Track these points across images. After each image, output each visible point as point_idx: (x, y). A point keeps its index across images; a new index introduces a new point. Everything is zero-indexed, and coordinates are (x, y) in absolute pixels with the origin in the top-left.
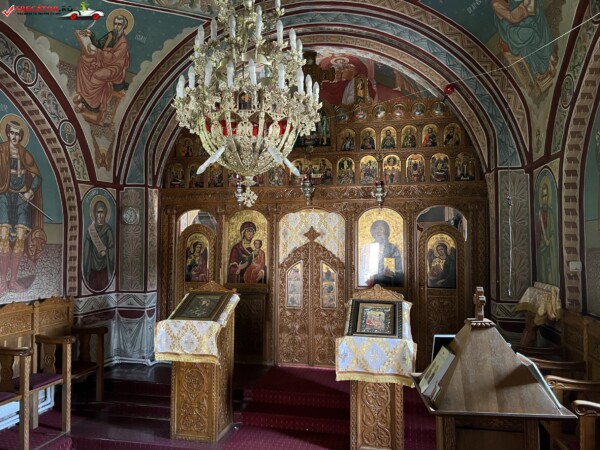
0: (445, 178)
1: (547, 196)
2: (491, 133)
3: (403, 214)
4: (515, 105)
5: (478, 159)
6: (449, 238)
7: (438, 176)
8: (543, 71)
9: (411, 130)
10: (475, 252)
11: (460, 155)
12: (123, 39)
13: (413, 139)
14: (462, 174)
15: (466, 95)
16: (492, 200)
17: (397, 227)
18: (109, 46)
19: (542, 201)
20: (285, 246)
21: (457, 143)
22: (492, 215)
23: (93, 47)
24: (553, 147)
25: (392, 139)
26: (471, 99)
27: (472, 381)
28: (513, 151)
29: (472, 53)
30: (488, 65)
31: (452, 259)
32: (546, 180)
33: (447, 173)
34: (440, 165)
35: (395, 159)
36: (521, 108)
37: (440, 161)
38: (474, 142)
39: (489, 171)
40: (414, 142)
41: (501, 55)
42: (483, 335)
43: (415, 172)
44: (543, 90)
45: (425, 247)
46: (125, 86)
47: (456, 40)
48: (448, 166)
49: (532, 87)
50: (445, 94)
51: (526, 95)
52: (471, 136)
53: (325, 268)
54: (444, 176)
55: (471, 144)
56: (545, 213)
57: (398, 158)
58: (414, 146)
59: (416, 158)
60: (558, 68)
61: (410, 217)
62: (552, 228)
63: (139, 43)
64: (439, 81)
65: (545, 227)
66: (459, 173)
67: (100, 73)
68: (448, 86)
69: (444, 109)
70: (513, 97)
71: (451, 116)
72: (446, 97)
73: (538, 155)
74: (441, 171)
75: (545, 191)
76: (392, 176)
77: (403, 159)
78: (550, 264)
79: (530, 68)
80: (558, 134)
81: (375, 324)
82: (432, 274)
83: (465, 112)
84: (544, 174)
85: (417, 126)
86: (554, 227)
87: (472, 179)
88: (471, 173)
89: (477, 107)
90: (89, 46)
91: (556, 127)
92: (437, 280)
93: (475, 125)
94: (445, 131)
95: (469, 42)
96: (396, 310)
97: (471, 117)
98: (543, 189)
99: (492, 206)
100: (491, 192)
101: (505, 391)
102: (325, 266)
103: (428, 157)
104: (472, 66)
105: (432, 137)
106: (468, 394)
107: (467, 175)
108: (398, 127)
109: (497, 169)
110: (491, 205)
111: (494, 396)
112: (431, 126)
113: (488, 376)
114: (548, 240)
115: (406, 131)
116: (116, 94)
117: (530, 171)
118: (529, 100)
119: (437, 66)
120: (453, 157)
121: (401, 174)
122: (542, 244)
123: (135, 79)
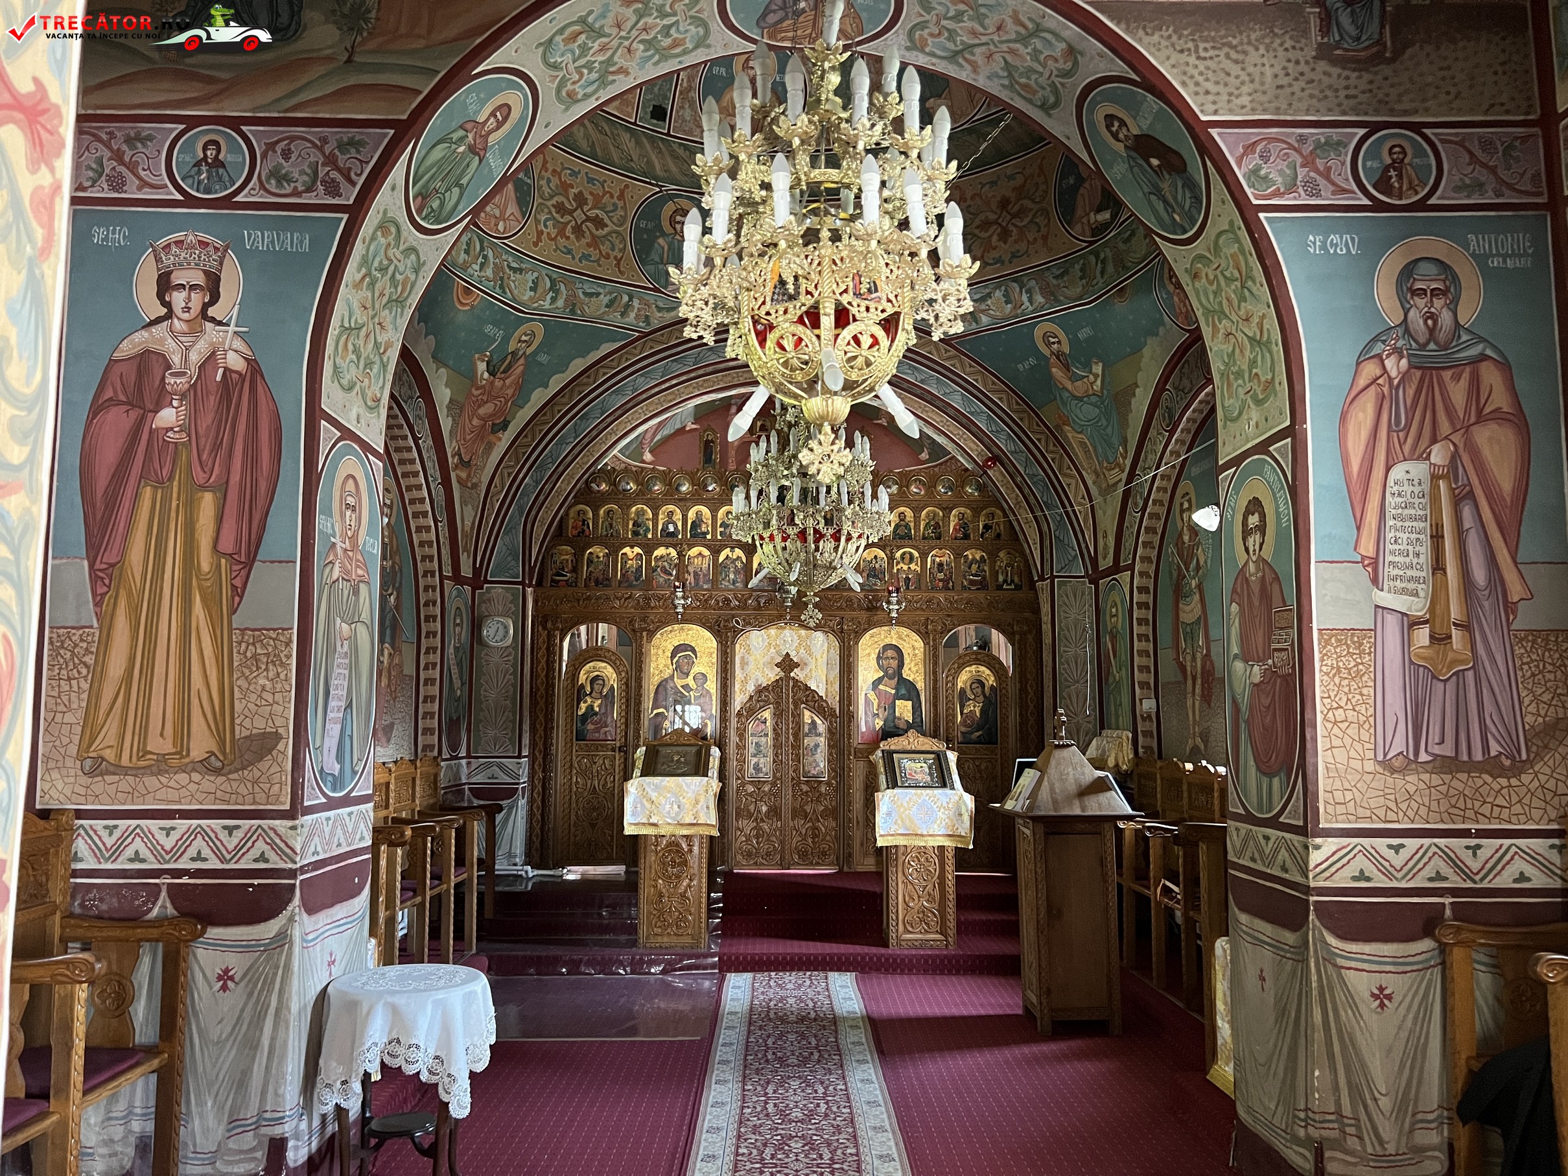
0: (982, 585)
1: (1116, 619)
2: (1045, 528)
3: (924, 636)
4: (1075, 492)
5: (1027, 561)
6: (988, 672)
7: (972, 582)
8: (1111, 460)
9: (935, 514)
10: (1023, 690)
11: (1002, 554)
12: (522, 361)
13: (937, 526)
14: (1005, 581)
15: (1013, 473)
16: (1046, 619)
17: (915, 655)
18: (503, 372)
19: (1110, 622)
20: (745, 682)
21: (998, 536)
22: (1047, 640)
23: (486, 375)
24: (1122, 557)
25: (907, 526)
26: (1019, 479)
27: (1057, 791)
28: (1073, 553)
29: (1021, 420)
30: (1043, 437)
31: (991, 701)
32: (1115, 596)
33: (984, 578)
34: (974, 567)
35: (911, 554)
36: (1083, 497)
37: (974, 560)
38: (1021, 537)
39: (1042, 578)
40: (937, 534)
41: (1058, 427)
42: (1066, 753)
43: (941, 576)
44: (1111, 482)
45: (954, 684)
46: (505, 426)
47: (1000, 399)
48: (986, 568)
49: (1098, 476)
50: (984, 468)
51: (1090, 483)
52: (1017, 528)
53: (807, 716)
54: (981, 582)
55: (1017, 539)
56: (1113, 638)
57: (916, 554)
58: (939, 538)
59: (940, 556)
60: (1128, 462)
61: (934, 640)
62: (1123, 658)
63: (541, 364)
64: (974, 447)
65: (1115, 657)
66: (1001, 578)
67: (482, 411)
68: (989, 459)
69: (981, 488)
70: (1073, 482)
71: (989, 499)
72: (985, 472)
73: (1106, 563)
74: (976, 575)
75: (1114, 610)
76: (908, 579)
77: (924, 556)
78: (1121, 704)
79: (1095, 451)
80: (1128, 543)
81: (919, 777)
82: (964, 722)
83: (1010, 495)
84: (1113, 588)
85: (942, 509)
86: (1124, 655)
87: (1018, 588)
88: (1016, 579)
89: (1026, 491)
90: (482, 374)
91: (1126, 533)
92: (972, 733)
93: (1025, 515)
94: (982, 518)
95: (1018, 403)
96: (940, 761)
97: (1018, 503)
98: (1112, 607)
99: (1046, 627)
100: (1045, 608)
101: (1086, 798)
102: (807, 714)
103: (958, 555)
104: (1020, 434)
105: (963, 526)
106: (1055, 802)
107: (1012, 581)
108: (917, 511)
109: (1053, 578)
110: (1044, 626)
111: (1077, 802)
112: (962, 510)
113: (1072, 787)
114: (1118, 674)
115: (928, 514)
116: (492, 438)
117: (1094, 582)
118: (1094, 491)
119: (975, 429)
120: (993, 555)
121: (919, 576)
122: (1111, 680)
123: (520, 413)
